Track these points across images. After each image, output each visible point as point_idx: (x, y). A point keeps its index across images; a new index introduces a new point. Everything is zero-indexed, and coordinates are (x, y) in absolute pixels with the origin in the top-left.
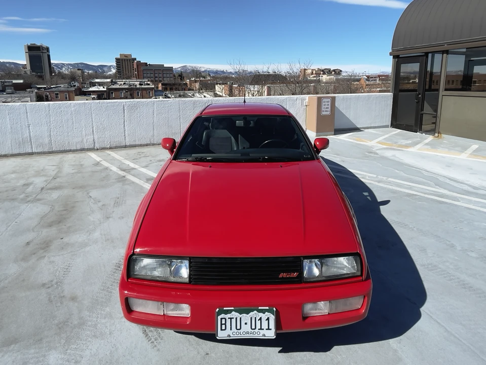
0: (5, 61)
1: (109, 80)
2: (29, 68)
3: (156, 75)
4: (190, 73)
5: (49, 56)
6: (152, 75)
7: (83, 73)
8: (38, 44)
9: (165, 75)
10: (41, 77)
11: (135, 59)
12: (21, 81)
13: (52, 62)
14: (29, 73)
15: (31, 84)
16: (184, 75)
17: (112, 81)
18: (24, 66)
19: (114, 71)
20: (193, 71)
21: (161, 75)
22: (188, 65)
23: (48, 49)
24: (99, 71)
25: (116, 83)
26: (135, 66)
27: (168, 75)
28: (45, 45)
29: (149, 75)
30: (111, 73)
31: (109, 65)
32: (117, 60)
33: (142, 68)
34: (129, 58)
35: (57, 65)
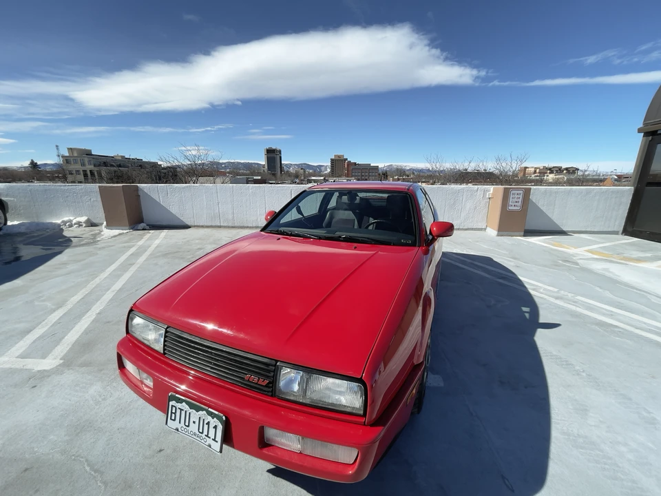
0: (252, 162)
1: (322, 178)
2: (266, 167)
3: (363, 174)
4: (394, 171)
5: (281, 157)
6: (359, 174)
7: (305, 171)
8: (274, 148)
9: (371, 174)
10: (274, 175)
11: (347, 159)
12: (260, 178)
13: (283, 162)
14: (266, 171)
15: (266, 180)
16: (388, 173)
17: (325, 179)
18: (264, 166)
19: (329, 170)
20: (397, 169)
21: (367, 174)
22: (394, 164)
23: (280, 151)
24: (317, 170)
25: (327, 180)
26: (346, 166)
27: (374, 174)
28: (278, 148)
29: (356, 174)
30: (326, 172)
31: (325, 165)
32: (332, 160)
33: (351, 168)
34: (342, 158)
35: (286, 165)
